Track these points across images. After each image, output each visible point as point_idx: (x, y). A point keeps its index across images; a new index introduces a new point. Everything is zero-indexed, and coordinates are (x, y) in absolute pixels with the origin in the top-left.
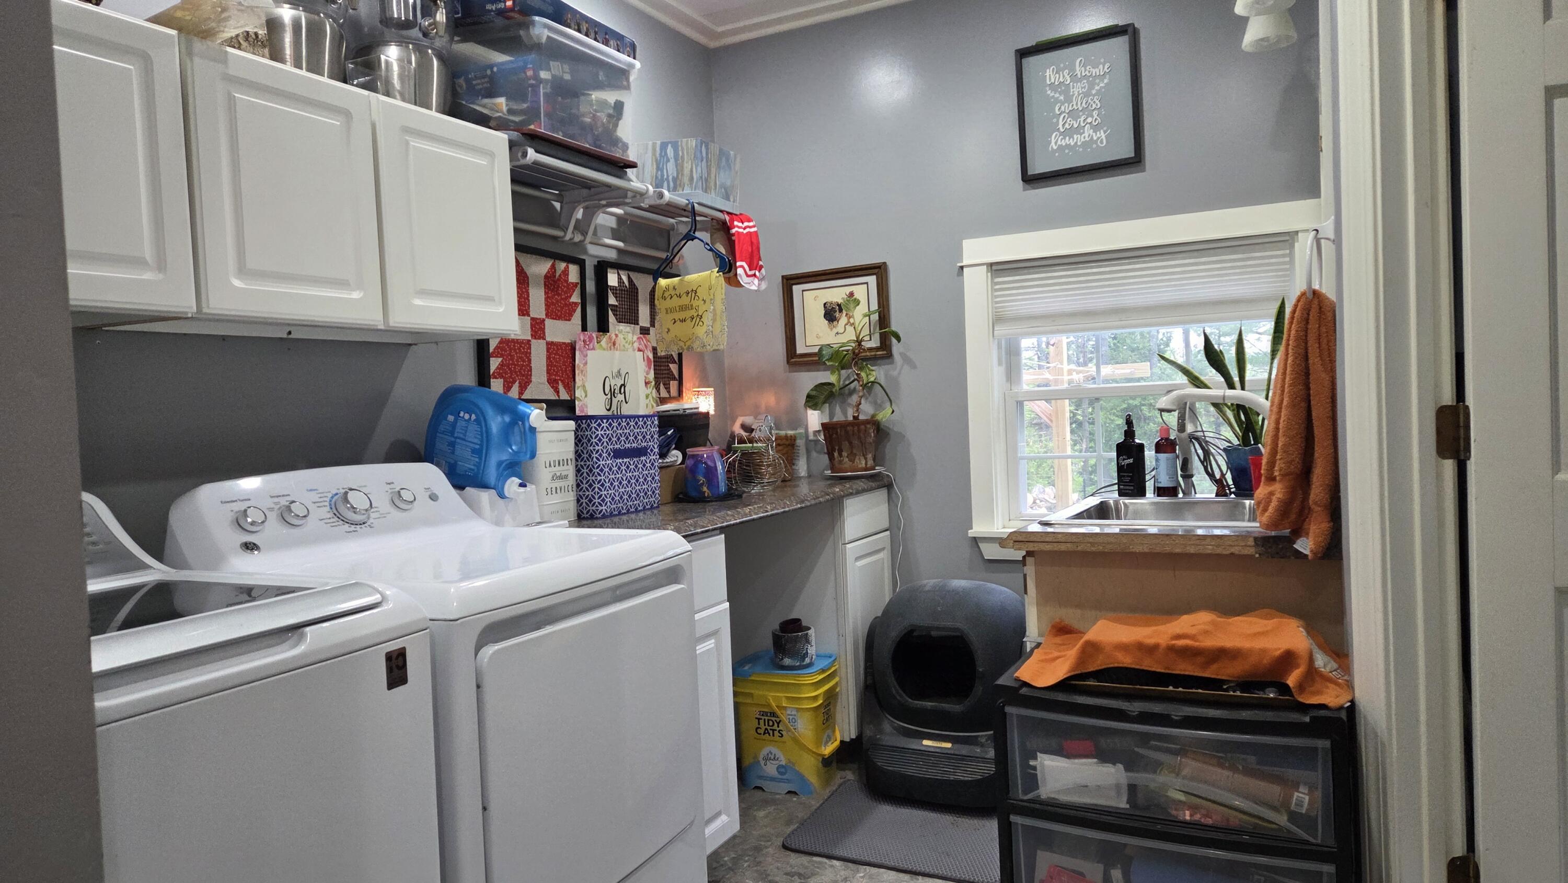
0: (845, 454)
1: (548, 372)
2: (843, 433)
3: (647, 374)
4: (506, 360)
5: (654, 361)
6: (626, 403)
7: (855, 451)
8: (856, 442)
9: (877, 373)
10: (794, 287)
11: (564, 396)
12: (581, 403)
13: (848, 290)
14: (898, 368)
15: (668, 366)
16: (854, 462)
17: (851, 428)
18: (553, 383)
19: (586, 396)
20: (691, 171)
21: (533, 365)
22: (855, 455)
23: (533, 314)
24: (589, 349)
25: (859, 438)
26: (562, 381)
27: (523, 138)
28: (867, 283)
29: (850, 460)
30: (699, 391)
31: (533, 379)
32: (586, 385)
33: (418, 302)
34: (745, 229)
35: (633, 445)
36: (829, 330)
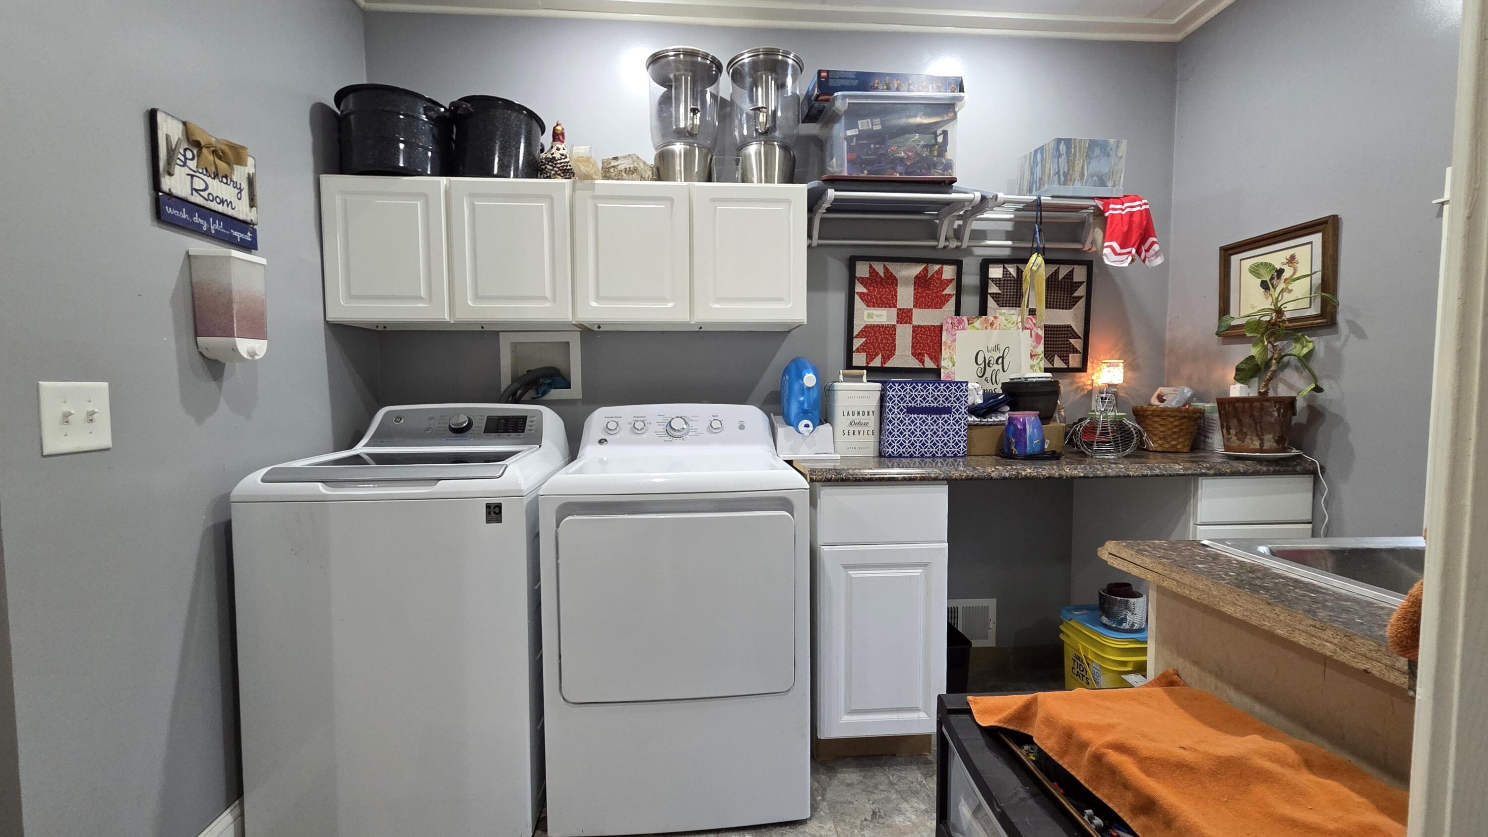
0: (1233, 432)
1: (913, 347)
2: (1231, 409)
3: (1035, 347)
4: (869, 340)
5: (1045, 337)
6: (1004, 371)
7: (1245, 430)
8: (1247, 420)
10: (1233, 257)
11: (929, 364)
12: (947, 371)
13: (1288, 253)
14: (1342, 340)
15: (1068, 341)
16: (1243, 442)
17: (1241, 405)
18: (917, 354)
19: (954, 365)
21: (897, 343)
22: (1246, 434)
23: (898, 307)
24: (958, 330)
25: (1252, 415)
26: (927, 354)
27: (823, 184)
28: (1311, 243)
29: (1239, 439)
30: (1110, 363)
31: (897, 353)
32: (954, 357)
33: (717, 306)
34: (1123, 210)
35: (932, 405)
36: (1265, 299)
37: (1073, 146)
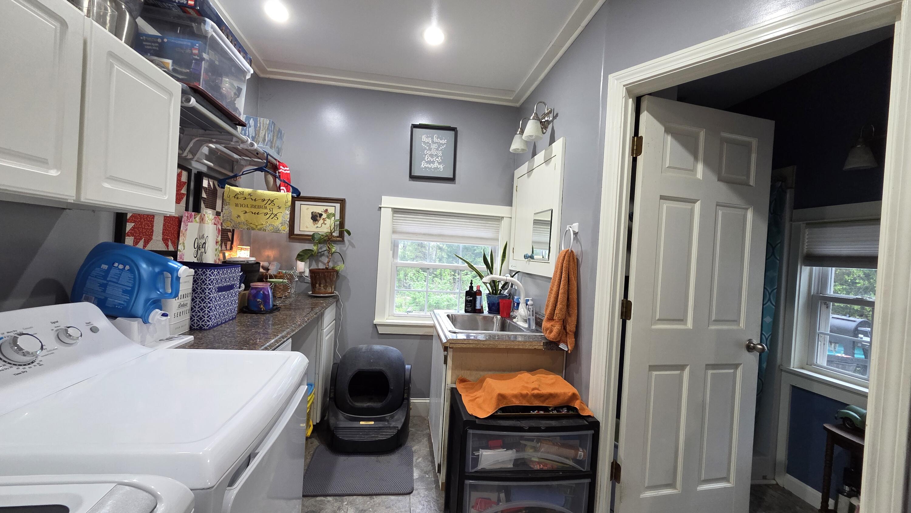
0: (322, 285)
1: (163, 233)
2: (322, 276)
3: (218, 237)
4: (137, 225)
5: (222, 231)
6: (205, 253)
7: (327, 284)
8: (328, 280)
9: (335, 248)
10: (296, 202)
11: (171, 248)
12: (181, 253)
13: (325, 208)
14: (347, 247)
15: (227, 233)
16: (326, 290)
17: (327, 273)
18: (165, 240)
19: (184, 249)
20: (265, 135)
21: (154, 229)
22: (327, 286)
24: (189, 222)
25: (330, 278)
26: (171, 240)
28: (335, 206)
29: (324, 289)
30: (242, 248)
31: (154, 238)
32: (185, 242)
33: (106, 185)
34: (285, 170)
35: (228, 284)
36: (313, 225)
37: (259, 122)
